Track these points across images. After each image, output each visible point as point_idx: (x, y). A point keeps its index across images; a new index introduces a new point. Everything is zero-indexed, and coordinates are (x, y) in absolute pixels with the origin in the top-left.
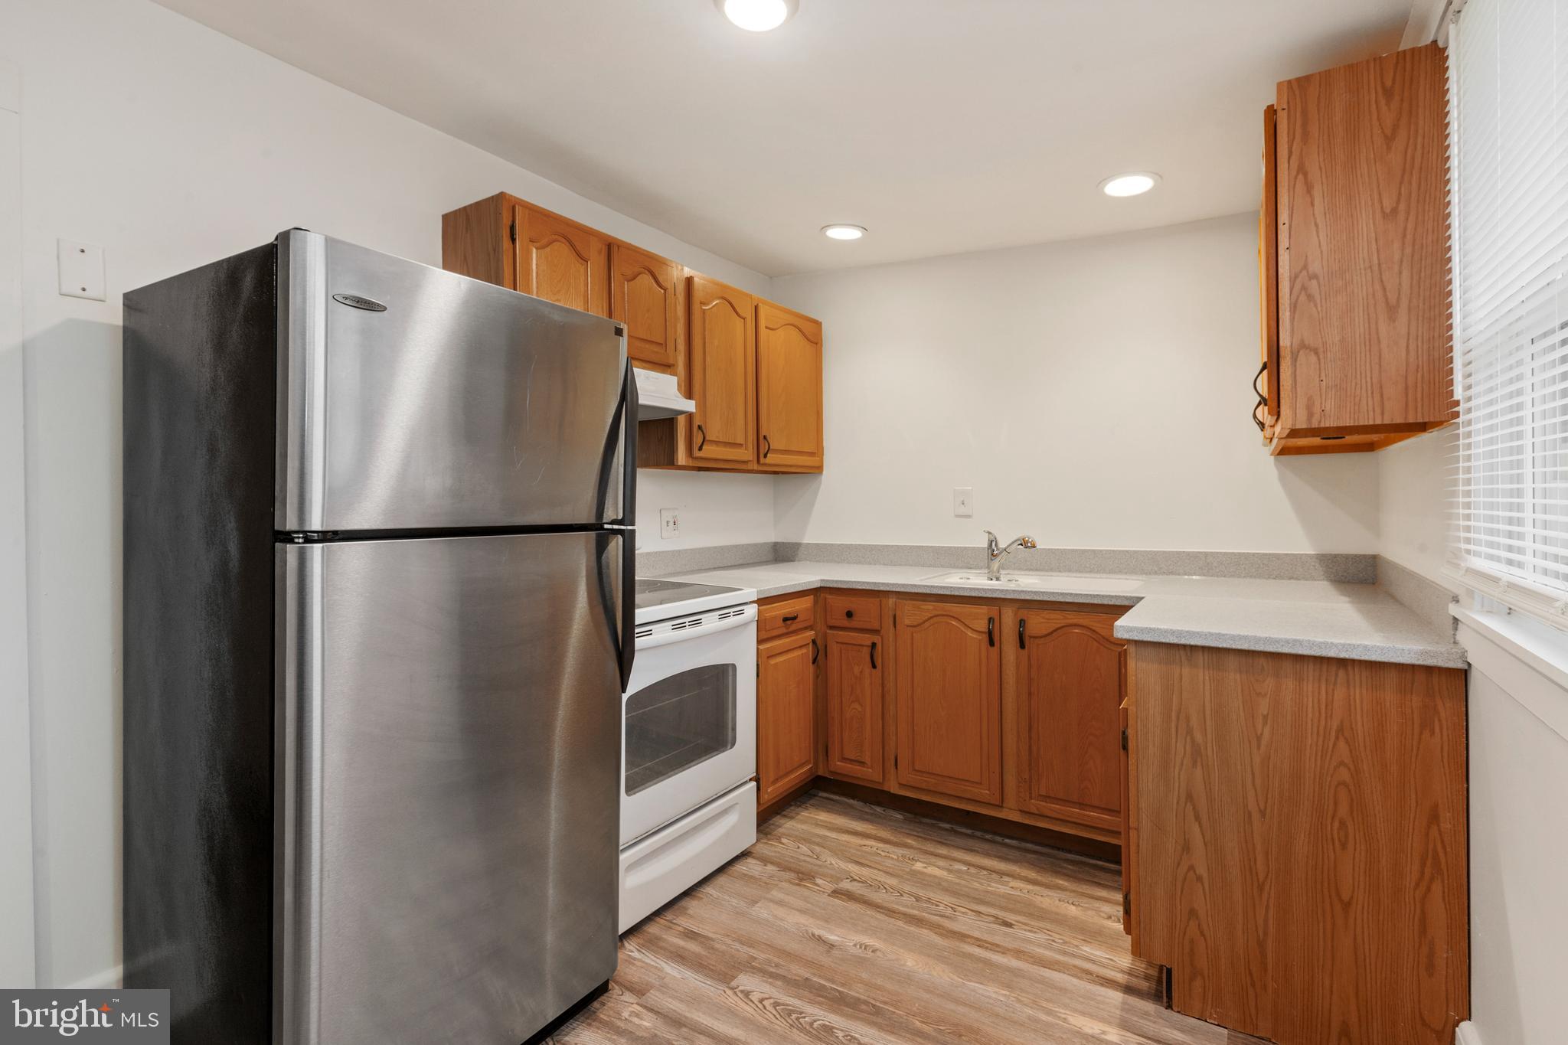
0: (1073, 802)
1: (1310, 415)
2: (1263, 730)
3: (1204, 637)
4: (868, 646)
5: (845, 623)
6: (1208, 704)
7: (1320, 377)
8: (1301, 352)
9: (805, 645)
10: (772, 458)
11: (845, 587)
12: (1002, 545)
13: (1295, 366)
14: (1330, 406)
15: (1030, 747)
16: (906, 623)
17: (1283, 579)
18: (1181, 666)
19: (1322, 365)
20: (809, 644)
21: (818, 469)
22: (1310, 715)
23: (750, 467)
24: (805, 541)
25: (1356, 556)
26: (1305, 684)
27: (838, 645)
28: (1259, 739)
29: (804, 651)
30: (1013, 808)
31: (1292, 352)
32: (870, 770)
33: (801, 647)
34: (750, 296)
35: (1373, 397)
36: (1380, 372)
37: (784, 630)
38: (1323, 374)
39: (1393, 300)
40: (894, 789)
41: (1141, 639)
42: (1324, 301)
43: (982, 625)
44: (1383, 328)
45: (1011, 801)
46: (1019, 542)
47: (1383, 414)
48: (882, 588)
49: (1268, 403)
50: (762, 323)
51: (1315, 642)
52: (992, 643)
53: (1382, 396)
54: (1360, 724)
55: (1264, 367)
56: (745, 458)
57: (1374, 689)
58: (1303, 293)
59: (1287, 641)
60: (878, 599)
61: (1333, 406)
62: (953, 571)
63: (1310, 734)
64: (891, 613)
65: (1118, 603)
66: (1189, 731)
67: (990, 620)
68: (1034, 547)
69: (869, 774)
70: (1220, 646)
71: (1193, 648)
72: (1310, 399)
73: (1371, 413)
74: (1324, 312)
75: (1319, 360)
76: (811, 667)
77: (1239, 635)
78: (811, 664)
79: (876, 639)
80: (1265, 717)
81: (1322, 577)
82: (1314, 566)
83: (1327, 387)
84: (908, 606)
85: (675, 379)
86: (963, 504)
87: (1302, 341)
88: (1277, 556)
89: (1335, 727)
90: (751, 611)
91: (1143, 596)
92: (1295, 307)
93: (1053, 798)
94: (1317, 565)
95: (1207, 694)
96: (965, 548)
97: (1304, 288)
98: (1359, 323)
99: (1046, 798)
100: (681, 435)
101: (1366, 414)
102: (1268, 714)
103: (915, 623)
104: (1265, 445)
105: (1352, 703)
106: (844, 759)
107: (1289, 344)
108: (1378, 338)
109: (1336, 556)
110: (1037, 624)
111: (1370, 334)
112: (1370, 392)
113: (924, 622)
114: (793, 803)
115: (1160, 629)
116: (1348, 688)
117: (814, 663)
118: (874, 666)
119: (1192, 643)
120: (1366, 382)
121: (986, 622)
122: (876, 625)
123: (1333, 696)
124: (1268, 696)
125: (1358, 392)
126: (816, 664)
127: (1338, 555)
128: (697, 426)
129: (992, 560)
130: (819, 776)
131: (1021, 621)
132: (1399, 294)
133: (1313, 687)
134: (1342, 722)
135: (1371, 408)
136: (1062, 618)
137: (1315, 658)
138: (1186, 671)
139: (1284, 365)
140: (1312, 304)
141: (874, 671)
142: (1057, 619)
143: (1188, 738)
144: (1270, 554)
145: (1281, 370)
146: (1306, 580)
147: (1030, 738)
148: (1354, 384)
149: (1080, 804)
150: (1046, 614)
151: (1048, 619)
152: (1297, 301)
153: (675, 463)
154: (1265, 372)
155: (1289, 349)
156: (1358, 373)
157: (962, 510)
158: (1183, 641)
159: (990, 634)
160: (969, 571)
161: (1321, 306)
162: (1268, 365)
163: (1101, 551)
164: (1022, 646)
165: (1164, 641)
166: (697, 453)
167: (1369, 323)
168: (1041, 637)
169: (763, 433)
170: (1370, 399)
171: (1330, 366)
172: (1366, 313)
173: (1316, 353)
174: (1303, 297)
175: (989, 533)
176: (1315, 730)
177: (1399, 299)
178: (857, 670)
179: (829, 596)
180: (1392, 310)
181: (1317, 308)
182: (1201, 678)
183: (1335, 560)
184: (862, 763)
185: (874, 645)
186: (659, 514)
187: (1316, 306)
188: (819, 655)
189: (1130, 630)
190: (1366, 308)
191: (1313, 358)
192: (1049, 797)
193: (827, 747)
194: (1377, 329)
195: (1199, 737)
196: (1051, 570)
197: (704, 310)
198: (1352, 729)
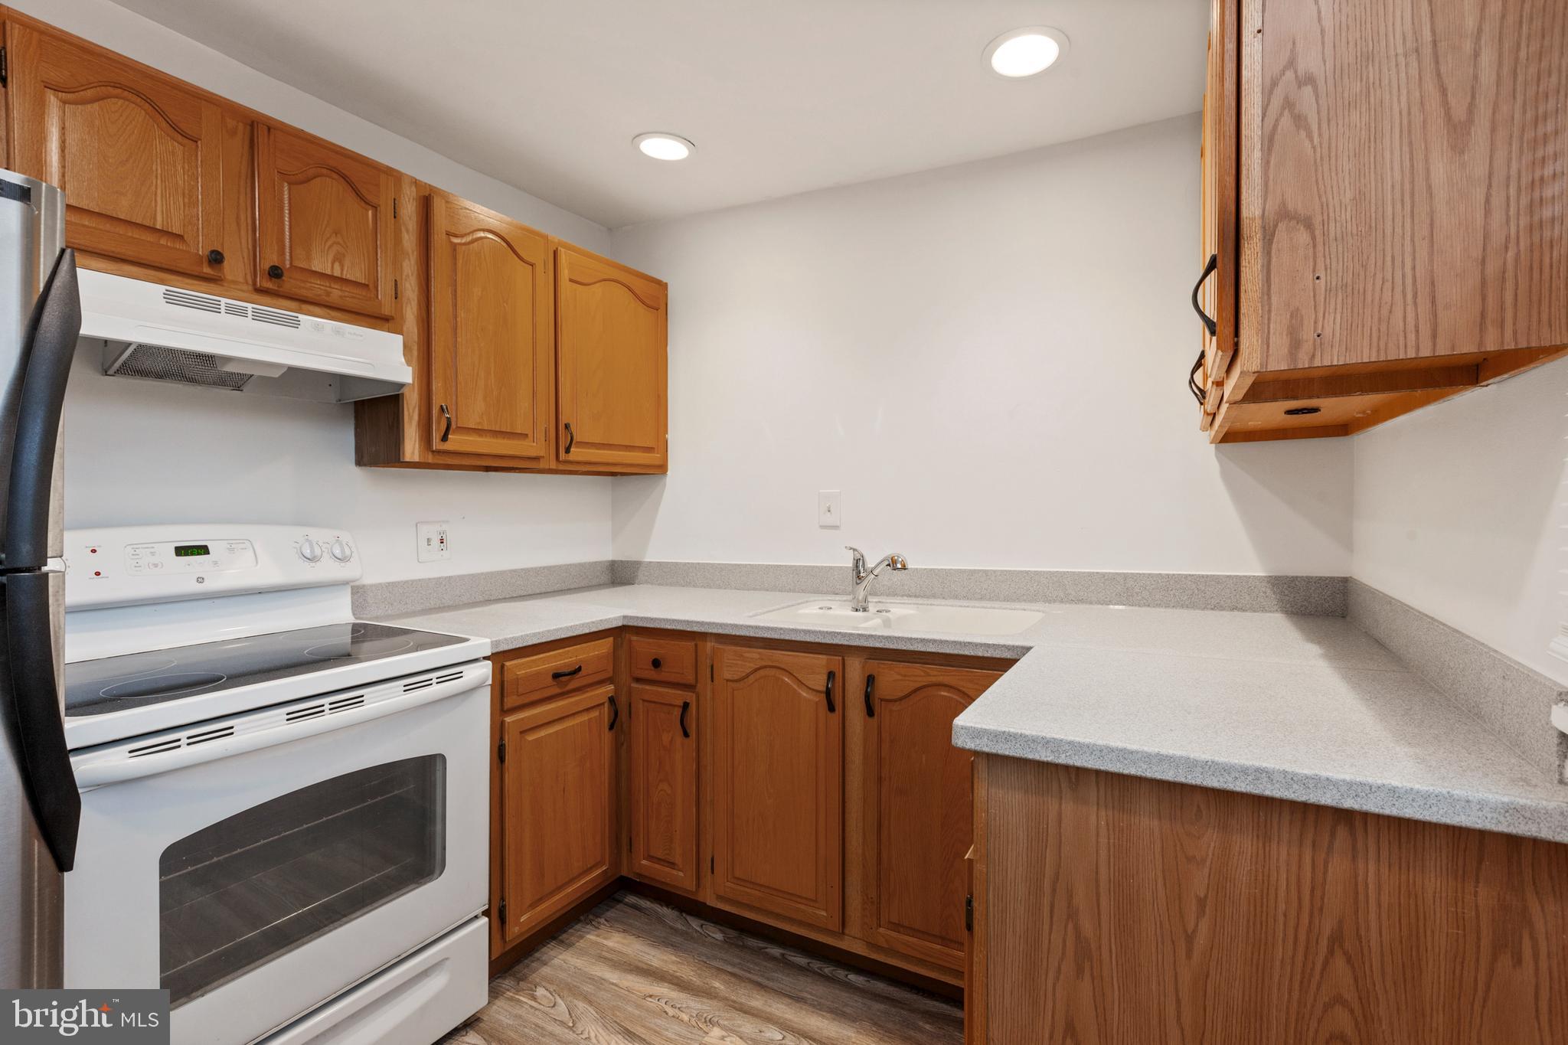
0: (934, 935)
1: (1295, 345)
2: (1197, 925)
3: (1098, 753)
4: (680, 706)
5: (651, 674)
6: (1103, 871)
7: (1314, 271)
8: (1282, 226)
9: (598, 705)
10: (576, 453)
11: (652, 626)
12: (870, 564)
13: (1269, 253)
14: (1332, 325)
15: (879, 854)
16: (725, 677)
17: (1224, 609)
18: (1061, 798)
19: (1320, 248)
20: (603, 704)
21: (661, 468)
22: (1282, 907)
23: (542, 465)
24: (647, 559)
25: (1320, 578)
26: (1274, 846)
27: (646, 704)
28: (1190, 939)
29: (595, 714)
30: (856, 936)
31: (1264, 228)
32: (681, 874)
33: (588, 710)
34: (545, 237)
35: (1415, 304)
36: (1431, 254)
37: (557, 690)
38: (1320, 265)
39: (1459, 112)
40: (712, 902)
41: (994, 751)
42: (1324, 126)
43: (819, 682)
44: (1440, 169)
45: (854, 927)
46: (887, 563)
47: (1434, 336)
48: (696, 629)
49: (1218, 329)
50: (565, 274)
51: (1296, 774)
52: (831, 708)
53: (1433, 302)
54: (1374, 925)
55: (1212, 265)
56: (533, 453)
57: (1404, 865)
58: (1286, 112)
59: (1245, 771)
60: (693, 643)
61: (1338, 324)
62: (813, 597)
63: (1280, 942)
64: (709, 662)
65: (997, 654)
66: (1072, 915)
67: (831, 675)
68: (905, 569)
69: (681, 878)
70: (1126, 772)
71: (1080, 773)
72: (1295, 314)
73: (1412, 337)
74: (1325, 145)
75: (1314, 238)
76: (607, 736)
77: (1158, 754)
78: (607, 730)
79: (690, 697)
80: (1202, 903)
81: (1276, 608)
82: (1265, 593)
83: (1328, 290)
84: (729, 651)
85: (398, 339)
86: (829, 511)
87: (1284, 203)
88: (1216, 579)
89: (1327, 931)
90: (484, 671)
91: (1032, 645)
92: (1271, 140)
93: (908, 927)
94: (1268, 591)
95: (1103, 853)
96: (831, 568)
97: (1288, 104)
98: (1392, 162)
99: (896, 927)
100: (411, 418)
101: (1402, 339)
102: (1206, 897)
103: (736, 677)
104: (1204, 429)
105: (1361, 889)
106: (650, 858)
107: (1258, 213)
108: (1429, 187)
109: (1294, 579)
110: (892, 680)
111: (1412, 182)
112: (1409, 296)
113: (748, 676)
114: (582, 918)
115: (1026, 736)
116: (1354, 858)
117: (611, 727)
118: (686, 734)
119: (1078, 764)
120: (1404, 276)
121: (825, 677)
122: (690, 678)
123: (1325, 872)
124: (1208, 863)
125: (1387, 295)
126: (614, 731)
127: (1297, 577)
128: (438, 407)
129: (857, 584)
130: (622, 877)
131: (869, 676)
132: (1473, 97)
133: (1288, 854)
134: (1341, 922)
135: (1411, 326)
136: (922, 674)
137: (1293, 805)
138: (1068, 807)
139: (1248, 252)
140: (1303, 134)
141: (686, 740)
142: (919, 675)
143: (1070, 926)
144: (1207, 576)
145: (1244, 263)
146: (1255, 611)
147: (879, 841)
148: (1379, 283)
149: (942, 938)
150: (901, 667)
151: (905, 676)
152: (1275, 127)
153: (402, 460)
154: (1213, 274)
155: (1258, 222)
156: (1389, 259)
157: (829, 519)
158: (1062, 760)
159: (828, 693)
160: (833, 597)
161: (1320, 135)
162: (1219, 263)
163: (995, 571)
164: (870, 712)
165: (1030, 756)
166: (437, 444)
167: (1411, 159)
168: (895, 701)
169: (564, 419)
170: (1410, 308)
171: (1333, 250)
172: (1405, 141)
173: (1309, 226)
174: (1286, 121)
175: (854, 550)
176: (1291, 931)
177: (1471, 109)
178: (666, 738)
179: (634, 638)
180: (1458, 132)
181: (1312, 141)
182: (1093, 819)
183: (1293, 585)
184: (672, 865)
185: (686, 706)
186: (415, 529)
187: (1310, 137)
188: (618, 717)
189: (978, 733)
190: (1405, 133)
191: (1302, 237)
192: (903, 926)
193: (631, 839)
194: (1428, 171)
195: (1087, 926)
196: (934, 596)
197: (455, 245)
198: (1359, 937)
